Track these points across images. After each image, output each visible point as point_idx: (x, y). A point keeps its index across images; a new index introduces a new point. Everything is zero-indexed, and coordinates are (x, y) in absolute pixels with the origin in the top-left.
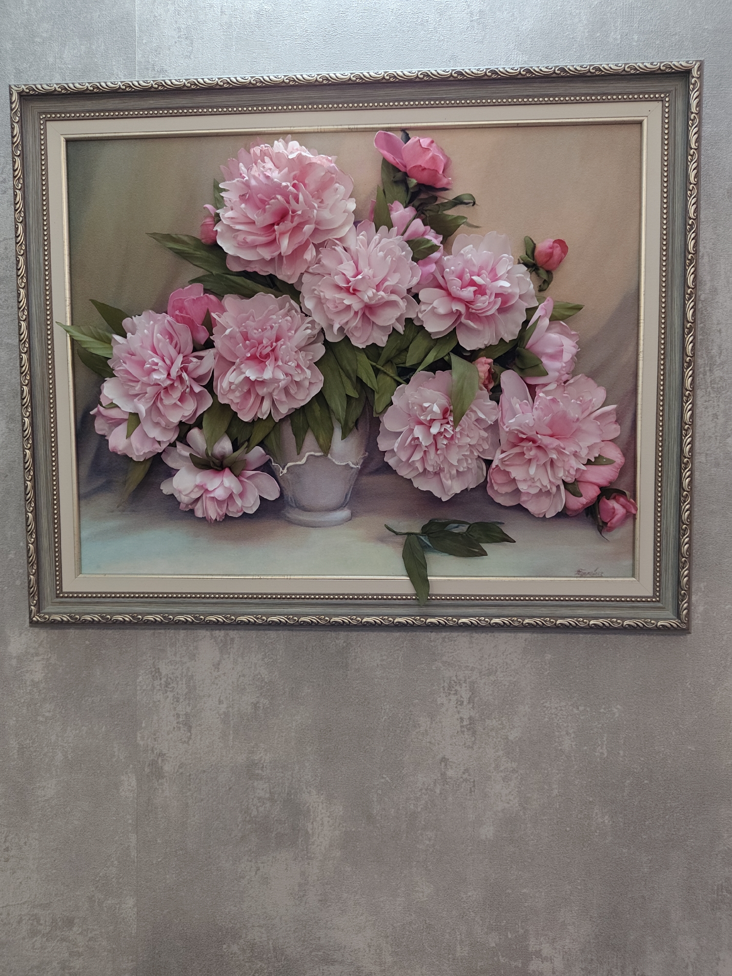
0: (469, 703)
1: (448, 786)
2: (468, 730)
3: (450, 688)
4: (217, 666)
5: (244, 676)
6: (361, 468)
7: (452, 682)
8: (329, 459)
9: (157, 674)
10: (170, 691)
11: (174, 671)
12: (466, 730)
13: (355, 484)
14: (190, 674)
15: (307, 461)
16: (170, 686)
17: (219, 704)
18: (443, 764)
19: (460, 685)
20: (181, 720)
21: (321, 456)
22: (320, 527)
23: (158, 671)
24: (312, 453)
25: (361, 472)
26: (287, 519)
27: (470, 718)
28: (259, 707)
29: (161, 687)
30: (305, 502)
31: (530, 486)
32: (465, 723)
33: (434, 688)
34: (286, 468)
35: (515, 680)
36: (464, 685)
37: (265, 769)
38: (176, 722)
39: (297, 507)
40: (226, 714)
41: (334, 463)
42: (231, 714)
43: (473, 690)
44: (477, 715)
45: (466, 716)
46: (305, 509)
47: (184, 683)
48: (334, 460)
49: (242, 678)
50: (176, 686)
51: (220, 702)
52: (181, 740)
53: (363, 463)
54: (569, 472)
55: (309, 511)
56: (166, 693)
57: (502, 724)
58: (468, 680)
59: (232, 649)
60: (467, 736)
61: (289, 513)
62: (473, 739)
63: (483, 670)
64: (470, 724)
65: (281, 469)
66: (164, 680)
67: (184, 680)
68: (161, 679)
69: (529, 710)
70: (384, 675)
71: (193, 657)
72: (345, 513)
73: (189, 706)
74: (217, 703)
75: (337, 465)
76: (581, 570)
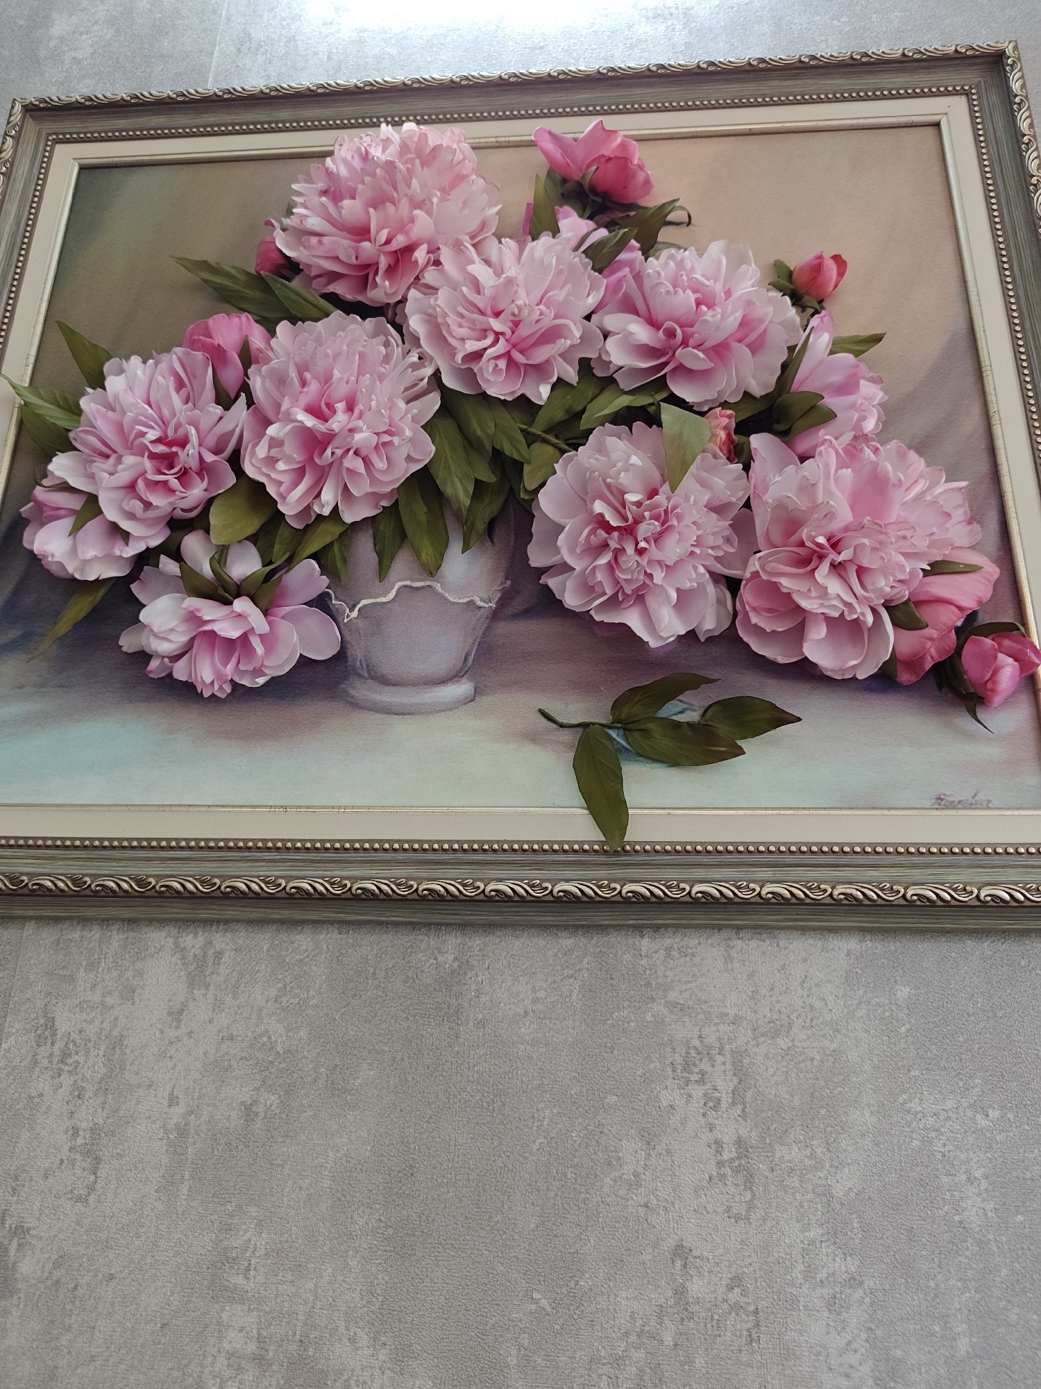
0: (733, 1104)
1: (691, 1325)
2: (736, 1171)
3: (687, 1066)
4: (176, 1015)
5: (232, 1038)
6: (496, 608)
7: (693, 1052)
8: (438, 594)
9: (47, 1033)
10: (69, 1072)
11: (84, 1025)
12: (728, 1171)
13: (485, 636)
14: (115, 1033)
15: (396, 595)
16: (72, 1060)
17: (170, 1106)
18: (678, 1263)
19: (712, 1059)
20: (80, 1141)
21: (423, 587)
22: (413, 714)
23: (50, 1023)
24: (408, 583)
25: (496, 615)
26: (350, 700)
27: (739, 1142)
28: (257, 1114)
29: (51, 1062)
30: (386, 670)
32: (726, 1156)
33: (652, 1066)
34: (357, 609)
35: (834, 1046)
36: (719, 1059)
37: (252, 1273)
38: (66, 1147)
39: (372, 678)
40: (182, 1131)
41: (446, 599)
42: (192, 1131)
43: (741, 1072)
44: (754, 1134)
45: (728, 1138)
46: (385, 681)
47: (101, 1053)
48: (447, 595)
49: (227, 1043)
50: (81, 1060)
51: (173, 1101)
52: (72, 1192)
53: (501, 599)
55: (394, 685)
56: (60, 1075)
57: (812, 1156)
58: (727, 1047)
59: (213, 976)
60: (732, 1190)
61: (354, 688)
62: (748, 1195)
63: (760, 1022)
64: (739, 1158)
65: (348, 610)
66: (59, 1045)
67: (103, 1048)
68: (53, 1044)
69: (874, 1119)
70: (539, 1035)
71: (129, 993)
72: (463, 688)
73: (103, 1109)
74: (165, 1103)
75: (454, 603)
76: (942, 797)
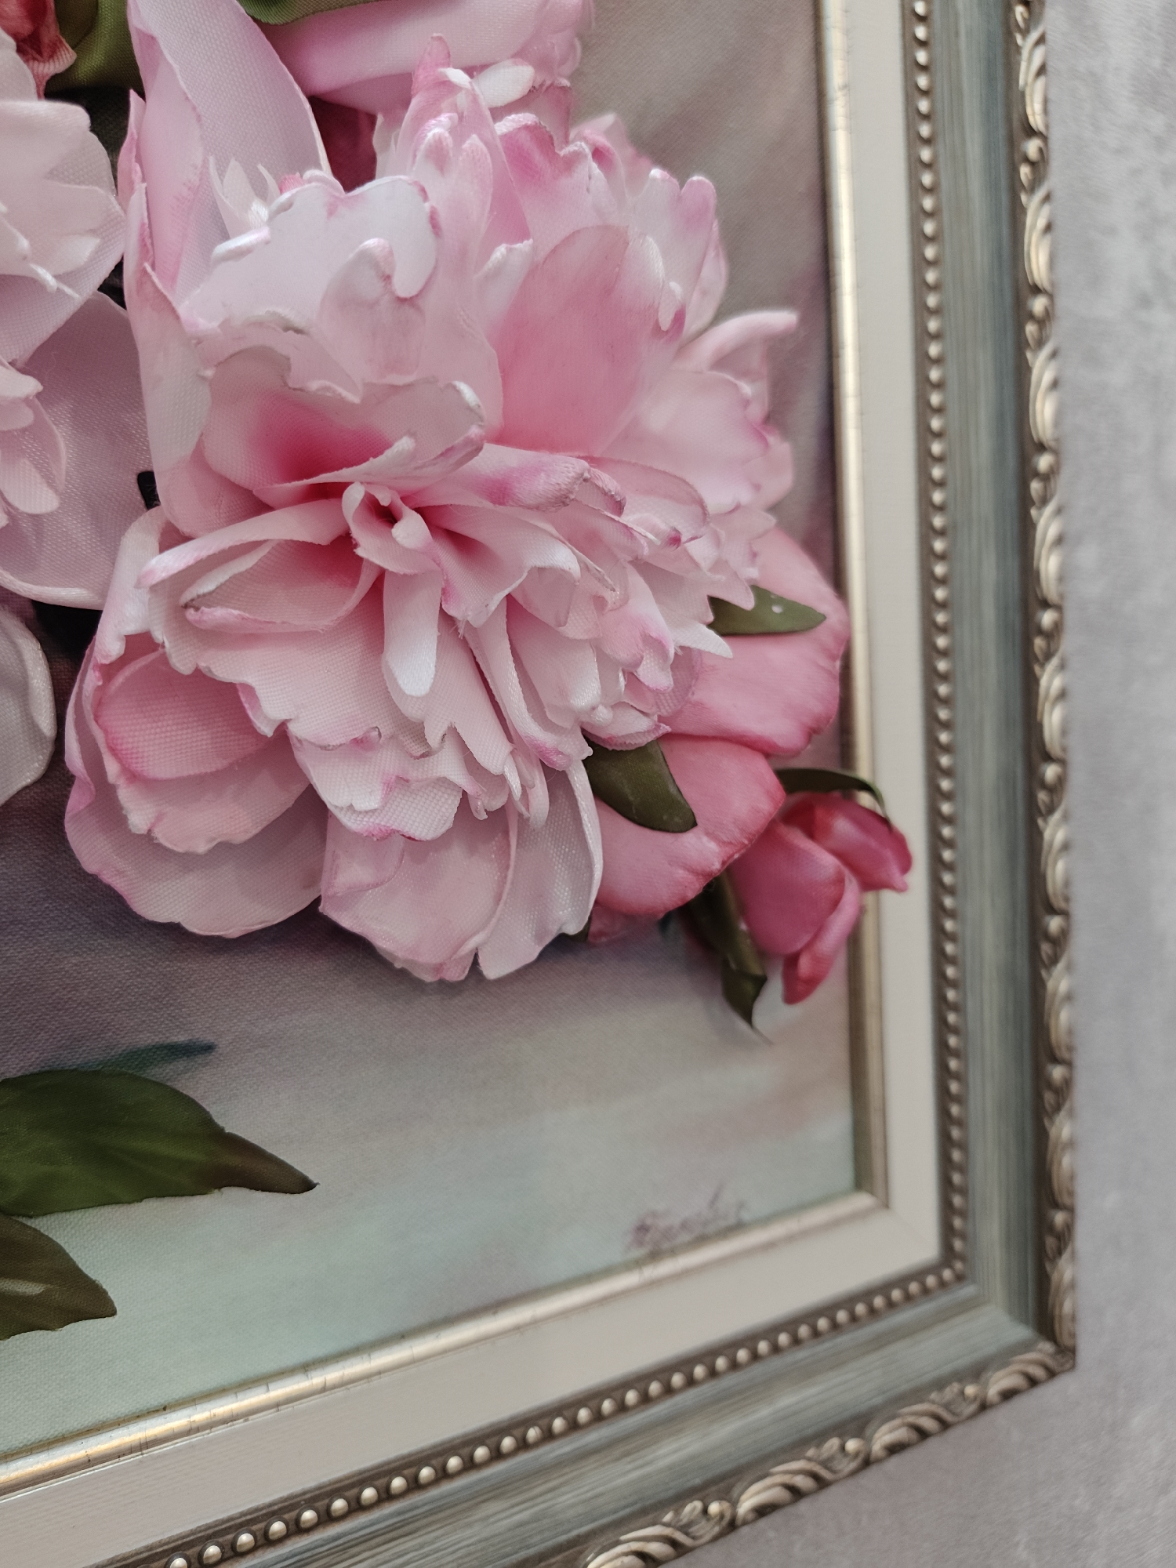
31: (399, 784)
54: (632, 678)
76: (649, 1221)
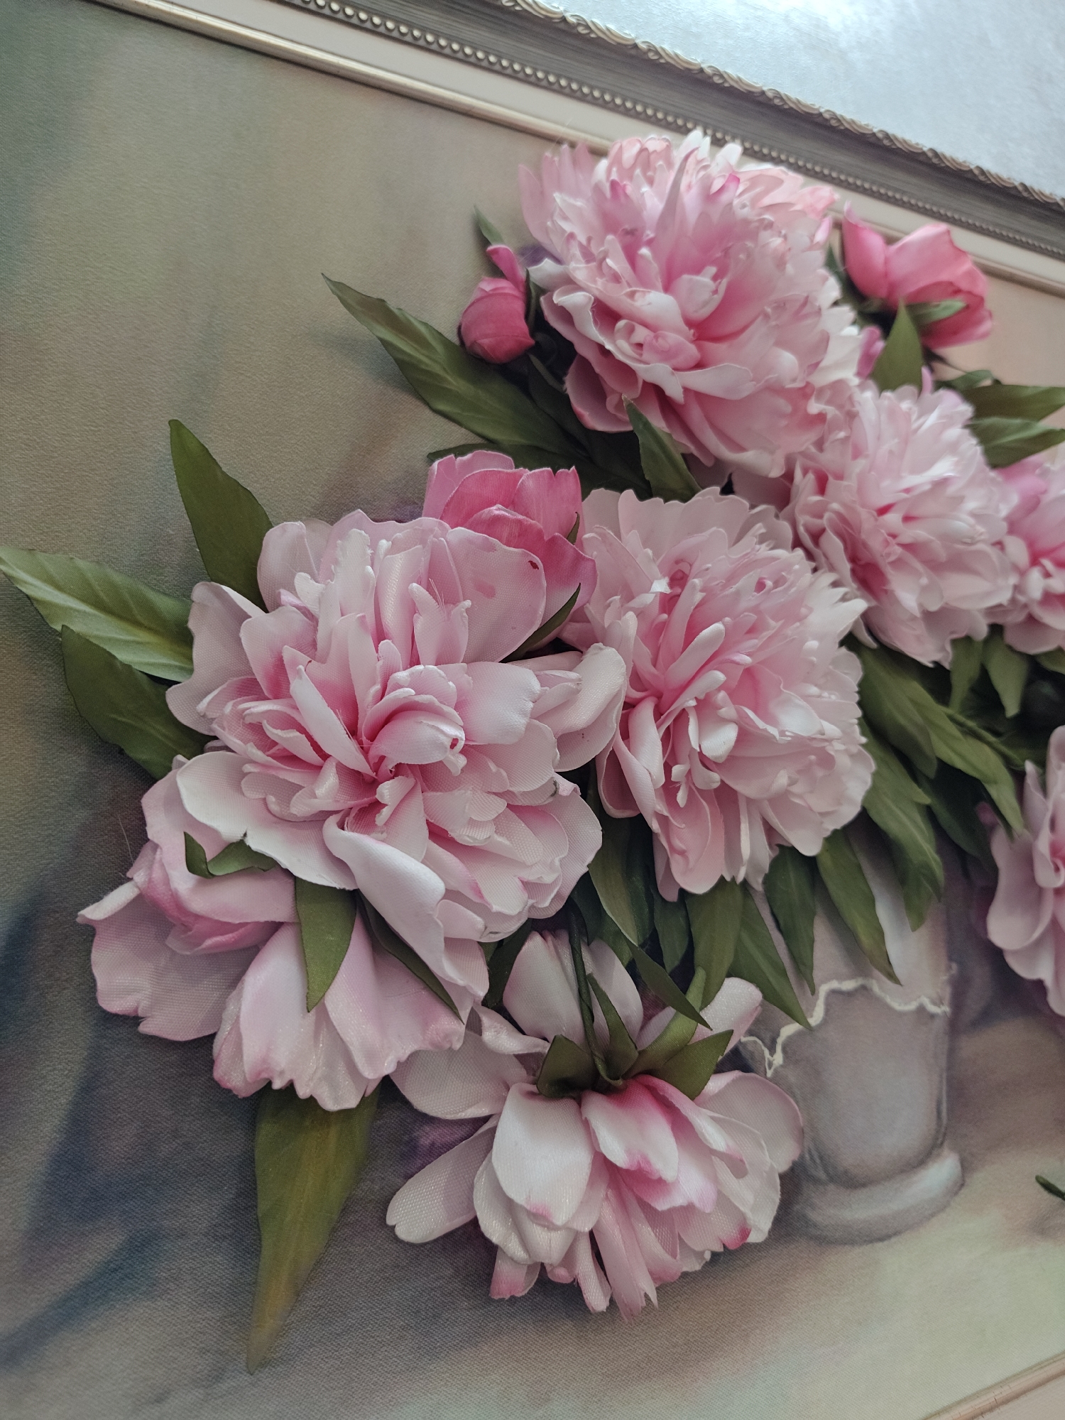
6: (953, 1013)
8: (878, 1000)
13: (950, 1066)
15: (827, 1011)
21: (856, 990)
22: (900, 1233)
24: (835, 985)
25: (955, 1027)
26: (814, 1232)
30: (848, 1158)
34: (779, 1048)
39: (833, 1179)
41: (889, 1006)
46: (852, 1182)
48: (888, 1000)
53: (953, 995)
55: (864, 1185)
61: (813, 1206)
65: (767, 1052)
72: (947, 1167)
75: (901, 1014)
